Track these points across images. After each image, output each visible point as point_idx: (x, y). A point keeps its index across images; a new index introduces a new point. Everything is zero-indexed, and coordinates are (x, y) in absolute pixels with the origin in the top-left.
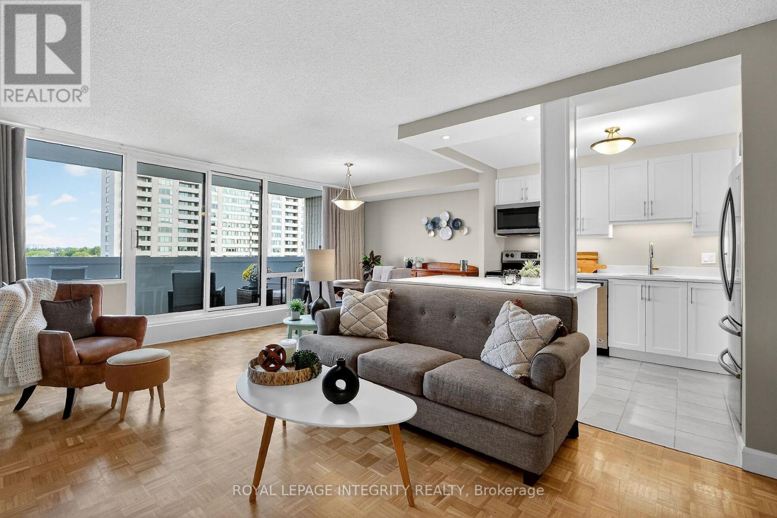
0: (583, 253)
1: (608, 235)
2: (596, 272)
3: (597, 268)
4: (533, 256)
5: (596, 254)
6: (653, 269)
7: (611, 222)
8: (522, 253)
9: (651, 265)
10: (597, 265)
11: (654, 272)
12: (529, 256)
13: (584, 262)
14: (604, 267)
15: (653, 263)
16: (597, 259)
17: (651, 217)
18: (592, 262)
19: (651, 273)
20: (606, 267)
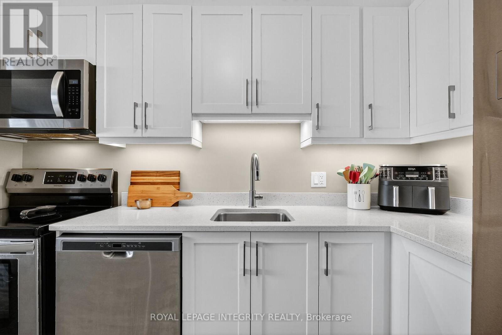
0: (157, 172)
1: (190, 138)
2: (176, 204)
3: (177, 197)
4: (68, 179)
5: (178, 174)
6: (255, 197)
7: (195, 115)
8: (48, 174)
9: (253, 192)
10: (178, 194)
11: (257, 202)
12: (61, 178)
13: (158, 188)
14: (188, 196)
15: (256, 189)
16: (179, 183)
17: (255, 110)
18: (172, 188)
19: (253, 205)
20: (191, 197)
